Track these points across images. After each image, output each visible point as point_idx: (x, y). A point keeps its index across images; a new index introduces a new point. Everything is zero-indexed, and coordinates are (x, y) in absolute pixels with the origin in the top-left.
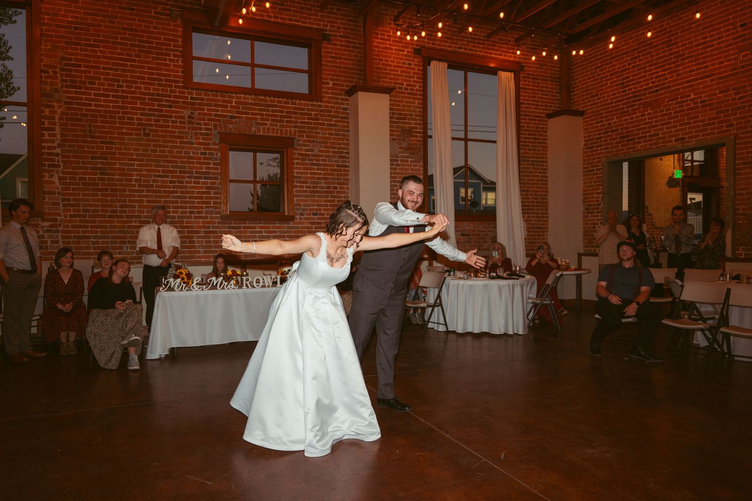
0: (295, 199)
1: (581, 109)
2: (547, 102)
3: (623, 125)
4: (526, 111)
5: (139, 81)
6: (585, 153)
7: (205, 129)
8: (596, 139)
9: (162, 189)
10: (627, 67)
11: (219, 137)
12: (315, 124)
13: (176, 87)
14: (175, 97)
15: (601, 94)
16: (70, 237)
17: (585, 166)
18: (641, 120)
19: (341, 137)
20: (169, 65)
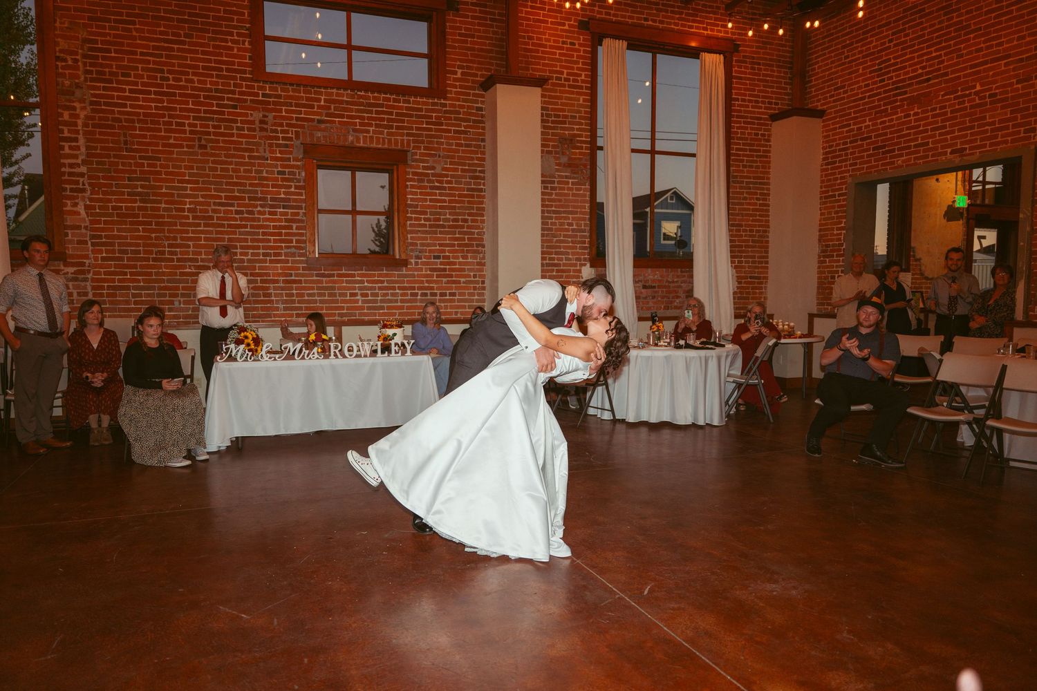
0: (409, 236)
1: (820, 108)
2: (772, 98)
3: (878, 130)
4: (740, 111)
5: (190, 71)
6: (823, 170)
7: (284, 138)
8: (840, 150)
9: (226, 222)
10: (887, 45)
11: (302, 151)
12: (437, 130)
13: (242, 79)
14: (241, 93)
15: (849, 85)
16: (102, 288)
17: (824, 189)
18: (904, 123)
19: (473, 149)
20: (231, 49)
